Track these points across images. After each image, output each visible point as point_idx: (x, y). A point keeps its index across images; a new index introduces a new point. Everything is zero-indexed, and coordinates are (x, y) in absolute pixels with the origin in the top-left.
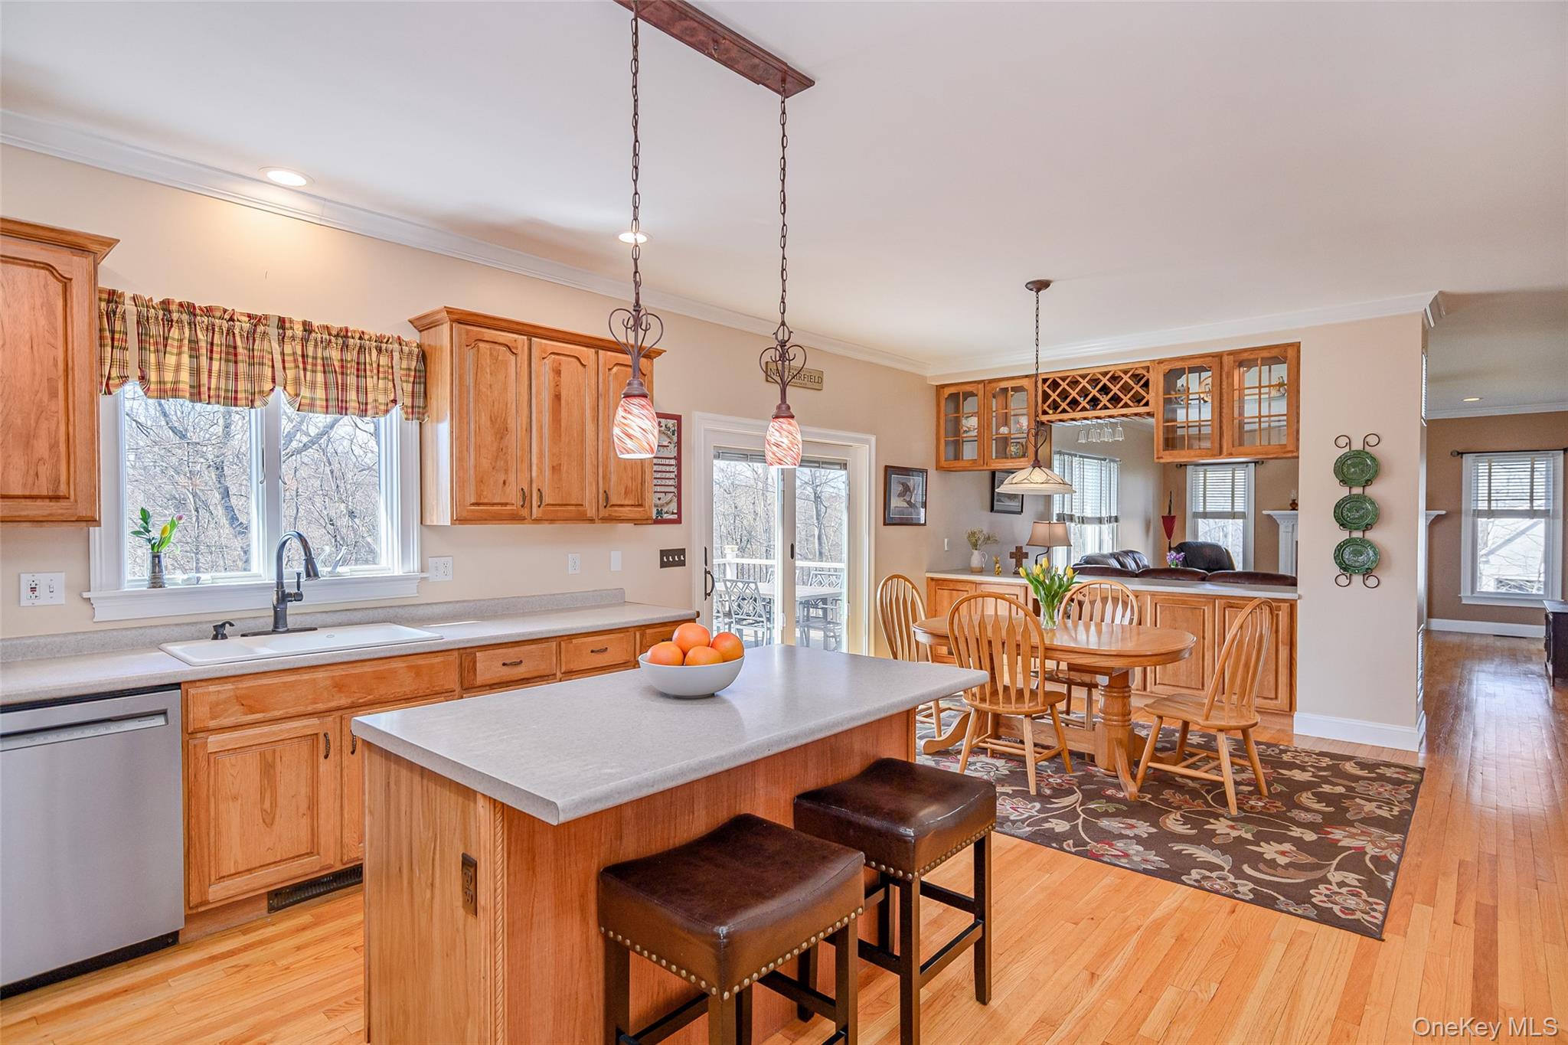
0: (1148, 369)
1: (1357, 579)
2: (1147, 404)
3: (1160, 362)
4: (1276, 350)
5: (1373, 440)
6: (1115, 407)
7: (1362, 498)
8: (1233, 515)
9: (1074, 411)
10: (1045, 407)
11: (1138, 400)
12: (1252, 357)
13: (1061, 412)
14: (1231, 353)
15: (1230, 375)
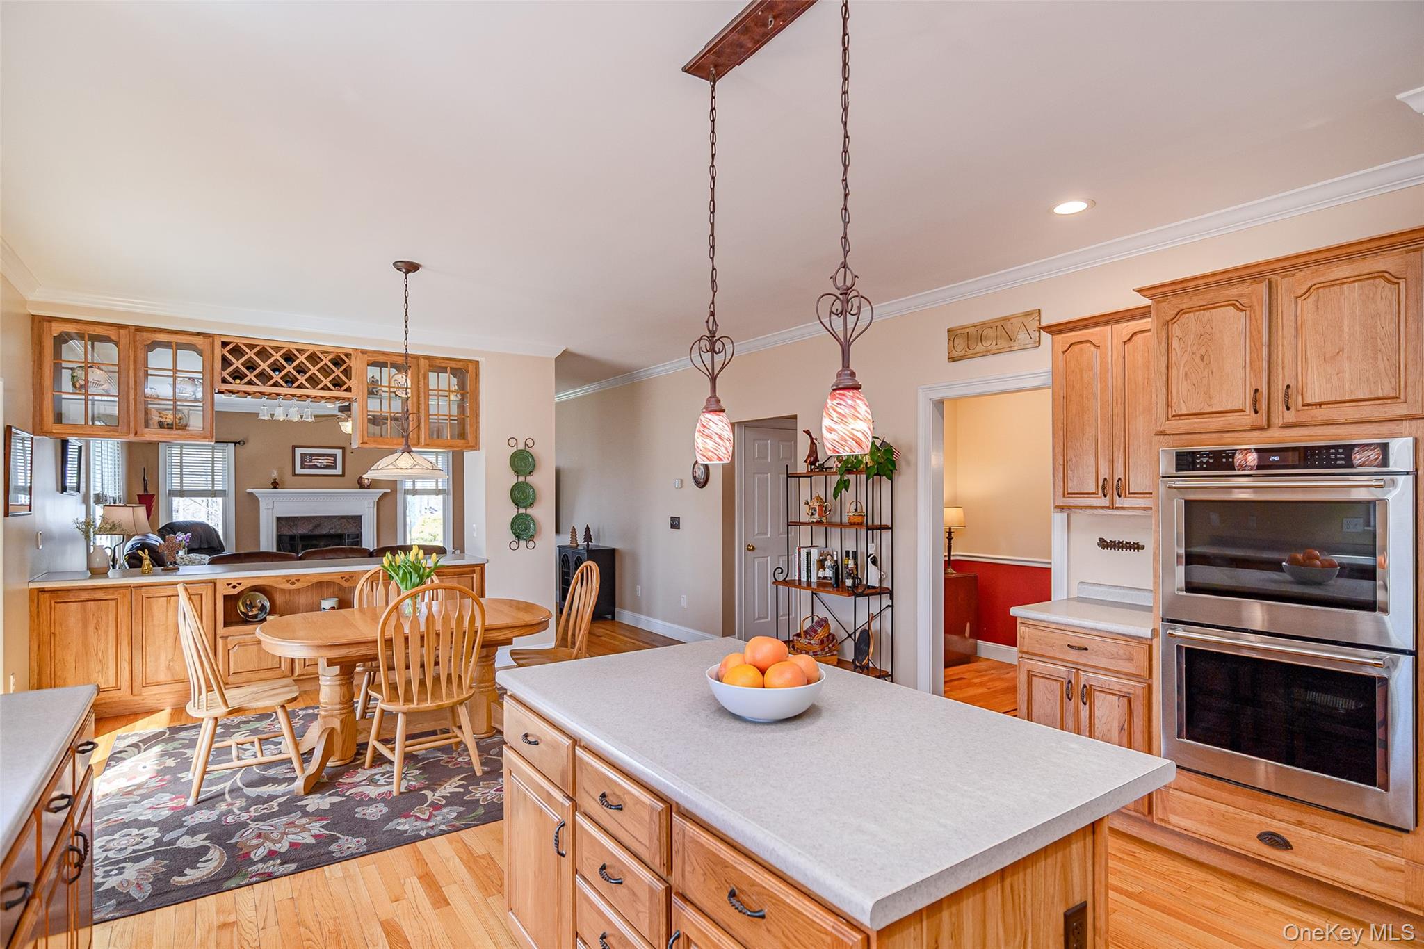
0: (347, 355)
1: (523, 543)
2: (349, 390)
3: (363, 352)
4: (461, 363)
5: (530, 443)
6: (314, 388)
7: (525, 483)
8: (214, 494)
9: (264, 385)
10: (225, 374)
11: (337, 384)
12: (443, 365)
13: (246, 384)
14: (426, 358)
15: (426, 377)
